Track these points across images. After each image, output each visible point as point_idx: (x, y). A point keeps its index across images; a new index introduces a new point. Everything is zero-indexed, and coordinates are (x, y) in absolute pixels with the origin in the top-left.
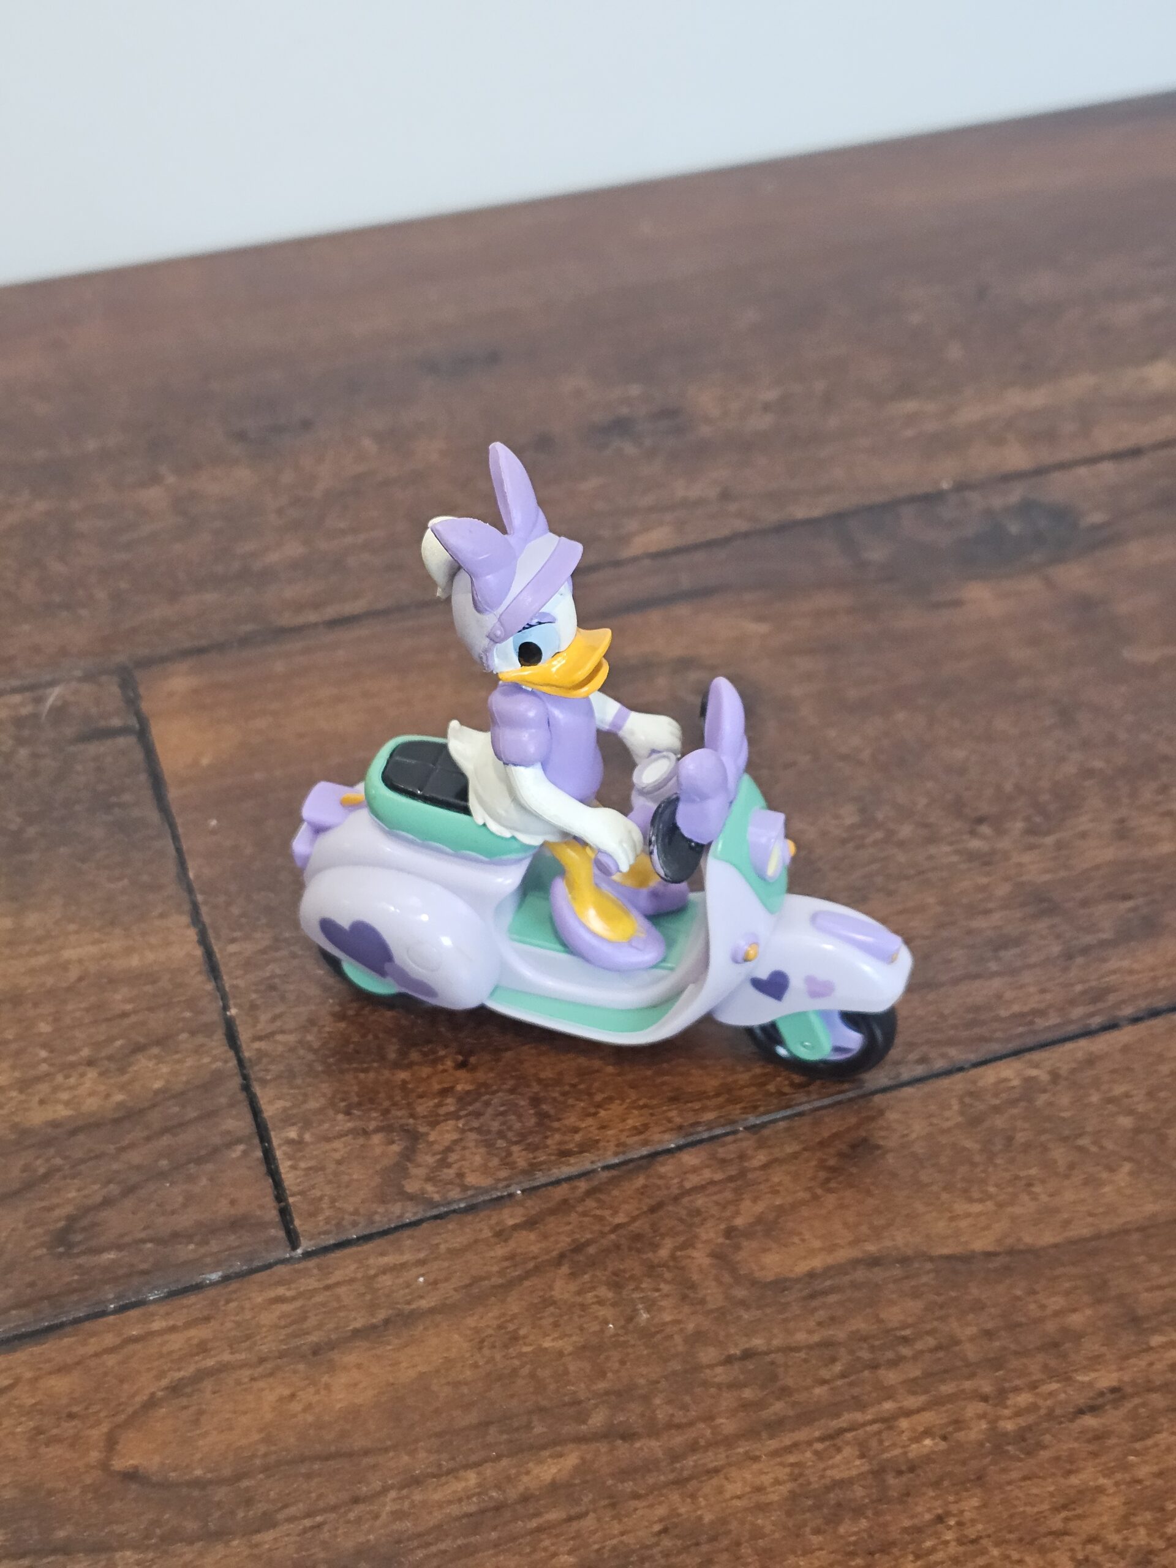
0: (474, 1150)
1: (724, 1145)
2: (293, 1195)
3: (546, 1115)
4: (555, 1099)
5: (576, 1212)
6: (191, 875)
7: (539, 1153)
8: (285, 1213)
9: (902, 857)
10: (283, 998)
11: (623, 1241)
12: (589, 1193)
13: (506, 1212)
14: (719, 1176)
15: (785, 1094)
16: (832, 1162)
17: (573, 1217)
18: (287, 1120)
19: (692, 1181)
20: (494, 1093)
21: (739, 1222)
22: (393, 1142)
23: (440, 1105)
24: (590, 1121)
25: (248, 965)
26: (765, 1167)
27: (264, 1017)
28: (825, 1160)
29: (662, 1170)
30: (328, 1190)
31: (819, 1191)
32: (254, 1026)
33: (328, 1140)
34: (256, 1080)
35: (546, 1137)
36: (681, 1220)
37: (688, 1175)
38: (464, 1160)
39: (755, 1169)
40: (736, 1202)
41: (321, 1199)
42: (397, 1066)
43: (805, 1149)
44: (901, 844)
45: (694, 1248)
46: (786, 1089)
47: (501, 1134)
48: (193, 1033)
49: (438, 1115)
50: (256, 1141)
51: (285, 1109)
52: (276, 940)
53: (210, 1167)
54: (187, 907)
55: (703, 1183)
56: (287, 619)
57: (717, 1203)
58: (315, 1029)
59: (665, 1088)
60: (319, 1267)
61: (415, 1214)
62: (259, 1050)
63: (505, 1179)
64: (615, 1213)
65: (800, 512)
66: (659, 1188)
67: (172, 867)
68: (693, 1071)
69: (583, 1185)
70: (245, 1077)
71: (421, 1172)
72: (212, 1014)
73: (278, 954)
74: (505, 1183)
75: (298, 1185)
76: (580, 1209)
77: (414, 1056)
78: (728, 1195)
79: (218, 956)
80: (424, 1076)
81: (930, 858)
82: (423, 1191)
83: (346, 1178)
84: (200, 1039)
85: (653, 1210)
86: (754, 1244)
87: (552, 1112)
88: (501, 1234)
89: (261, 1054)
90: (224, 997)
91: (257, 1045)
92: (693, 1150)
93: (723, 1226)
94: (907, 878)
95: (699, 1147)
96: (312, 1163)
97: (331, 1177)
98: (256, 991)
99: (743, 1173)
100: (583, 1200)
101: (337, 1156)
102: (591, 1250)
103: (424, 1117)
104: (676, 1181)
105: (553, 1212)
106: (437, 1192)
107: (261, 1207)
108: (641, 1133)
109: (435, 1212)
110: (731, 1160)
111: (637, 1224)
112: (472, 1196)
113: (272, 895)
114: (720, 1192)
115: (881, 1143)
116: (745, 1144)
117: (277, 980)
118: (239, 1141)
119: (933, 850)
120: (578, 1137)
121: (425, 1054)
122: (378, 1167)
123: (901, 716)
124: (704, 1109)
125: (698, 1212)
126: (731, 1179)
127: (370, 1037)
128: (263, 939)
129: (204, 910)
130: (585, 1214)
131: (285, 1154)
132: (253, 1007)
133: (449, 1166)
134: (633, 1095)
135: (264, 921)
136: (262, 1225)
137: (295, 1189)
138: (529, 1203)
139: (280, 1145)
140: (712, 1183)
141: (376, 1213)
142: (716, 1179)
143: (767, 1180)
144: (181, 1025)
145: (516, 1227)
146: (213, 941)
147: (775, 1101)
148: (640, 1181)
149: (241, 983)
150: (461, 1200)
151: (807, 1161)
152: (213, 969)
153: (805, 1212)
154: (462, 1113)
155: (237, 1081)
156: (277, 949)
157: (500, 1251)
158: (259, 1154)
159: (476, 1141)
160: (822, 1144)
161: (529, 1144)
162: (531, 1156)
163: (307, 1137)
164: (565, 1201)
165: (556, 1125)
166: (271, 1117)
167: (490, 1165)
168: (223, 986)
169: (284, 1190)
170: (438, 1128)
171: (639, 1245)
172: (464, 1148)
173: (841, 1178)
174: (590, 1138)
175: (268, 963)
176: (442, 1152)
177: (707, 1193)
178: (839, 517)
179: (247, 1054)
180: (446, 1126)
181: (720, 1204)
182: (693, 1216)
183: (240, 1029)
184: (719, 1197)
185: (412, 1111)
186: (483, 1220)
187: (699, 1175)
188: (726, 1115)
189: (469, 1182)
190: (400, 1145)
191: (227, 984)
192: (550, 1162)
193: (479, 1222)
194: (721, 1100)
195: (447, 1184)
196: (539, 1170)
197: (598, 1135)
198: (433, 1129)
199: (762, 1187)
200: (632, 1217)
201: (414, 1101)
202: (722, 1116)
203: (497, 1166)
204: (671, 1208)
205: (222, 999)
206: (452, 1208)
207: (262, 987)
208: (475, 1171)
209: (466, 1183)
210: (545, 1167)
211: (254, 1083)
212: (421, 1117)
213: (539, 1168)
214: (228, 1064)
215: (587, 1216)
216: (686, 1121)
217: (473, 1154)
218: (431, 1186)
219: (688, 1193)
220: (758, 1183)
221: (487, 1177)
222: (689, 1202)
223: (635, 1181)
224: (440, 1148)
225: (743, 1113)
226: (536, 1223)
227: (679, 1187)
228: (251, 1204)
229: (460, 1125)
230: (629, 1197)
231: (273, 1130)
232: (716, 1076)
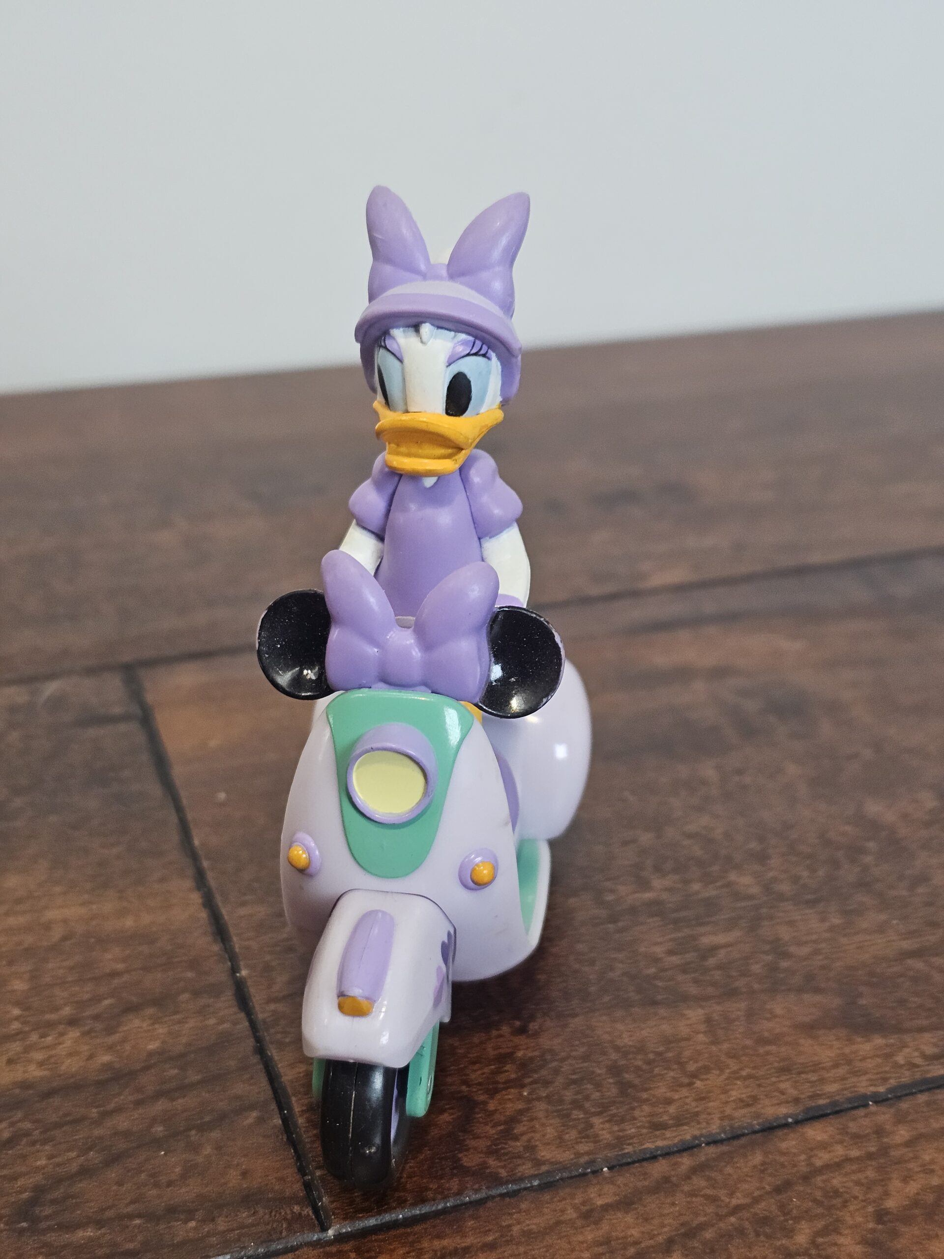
0: (544, 1121)
1: (854, 1119)
2: (319, 1168)
3: (630, 1085)
4: (638, 1068)
5: (682, 1191)
6: (196, 842)
7: (625, 1126)
8: (310, 1188)
11: (747, 1224)
12: (695, 1170)
13: (592, 1192)
14: (855, 1153)
15: (917, 1066)
17: (680, 1198)
19: (822, 1158)
20: (563, 1060)
21: (890, 1204)
22: (443, 1111)
23: (498, 1071)
24: (684, 1092)
25: (261, 927)
26: (909, 1144)
27: (280, 980)
29: (784, 1145)
32: (269, 986)
34: (272, 1043)
35: (633, 1109)
36: (815, 1201)
37: (815, 1152)
38: (534, 1132)
39: (899, 1146)
45: (840, 1234)
46: (918, 1061)
47: (577, 1105)
48: (196, 994)
49: (497, 1083)
50: (273, 1106)
53: (216, 1134)
54: (190, 872)
55: (837, 1160)
57: (858, 1183)
59: (771, 1058)
60: (357, 1250)
61: (477, 1191)
62: (274, 1012)
63: (588, 1153)
64: (731, 1195)
66: (783, 1166)
67: (174, 836)
68: (802, 1041)
69: (685, 1161)
70: (258, 1040)
71: (482, 1144)
72: (219, 973)
74: (587, 1159)
76: (686, 1188)
78: (871, 1174)
79: (226, 917)
82: (484, 1166)
84: (204, 1001)
85: (778, 1190)
86: (916, 1231)
87: (637, 1081)
88: (590, 1216)
89: (277, 1017)
90: (233, 958)
91: (272, 1006)
92: (817, 1124)
93: (870, 1209)
95: (823, 1121)
98: (270, 953)
99: (884, 1150)
100: (689, 1178)
102: (709, 1234)
103: (480, 1084)
104: (803, 1157)
105: (655, 1190)
106: (504, 1167)
107: (281, 1179)
108: (748, 1105)
109: (503, 1190)
110: (868, 1135)
111: (763, 1205)
112: (548, 1172)
114: (860, 1171)
116: (880, 1118)
118: (252, 1107)
120: (672, 1109)
124: (822, 1081)
125: (836, 1193)
126: (870, 1156)
129: (210, 876)
130: (693, 1194)
131: (309, 1121)
132: (267, 968)
133: (516, 1138)
134: (733, 1065)
136: (284, 1201)
138: (620, 1181)
139: (303, 1112)
140: (848, 1160)
141: (427, 1189)
142: (852, 1156)
143: (916, 1158)
144: (182, 984)
145: (606, 1208)
146: (220, 904)
147: (907, 1073)
148: (758, 1158)
149: (254, 945)
150: (534, 1176)
152: (220, 931)
154: (527, 1080)
155: (251, 1042)
157: (590, 1235)
158: (278, 1121)
159: (547, 1111)
161: (614, 1116)
162: (616, 1128)
164: (666, 1179)
165: (645, 1095)
166: (291, 1082)
167: (567, 1137)
168: (232, 947)
169: (309, 1162)
170: (498, 1096)
171: (768, 1230)
172: (532, 1120)
174: (687, 1110)
176: (505, 1123)
177: (844, 1171)
178: (856, 565)
179: (261, 1016)
180: (508, 1094)
181: (862, 1185)
182: (831, 1197)
183: (252, 990)
184: (860, 1176)
185: (465, 1078)
186: (564, 1199)
187: (830, 1152)
188: (851, 1087)
189: (543, 1156)
190: (452, 1114)
191: (237, 946)
192: (641, 1135)
193: (560, 1201)
194: (841, 1071)
195: (513, 1158)
196: (629, 1144)
197: (697, 1107)
198: (492, 1098)
199: (911, 1165)
200: (754, 1198)
201: (465, 1067)
202: (846, 1089)
203: (576, 1138)
204: (801, 1188)
205: (230, 961)
206: (523, 1186)
207: (278, 949)
208: (548, 1144)
209: (539, 1157)
210: (635, 1140)
211: (270, 1046)
212: (476, 1084)
213: (628, 1142)
214: (238, 1027)
215: (696, 1196)
216: (803, 1093)
217: (543, 1125)
218: (494, 1160)
219: (819, 1171)
220: (906, 1161)
221: (564, 1151)
222: (824, 1181)
223: (750, 1158)
224: (503, 1118)
225: (871, 1085)
226: (633, 1203)
227: (808, 1165)
228: (268, 1176)
229: (525, 1094)
230: (747, 1176)
231: (294, 1095)
232: (831, 1047)
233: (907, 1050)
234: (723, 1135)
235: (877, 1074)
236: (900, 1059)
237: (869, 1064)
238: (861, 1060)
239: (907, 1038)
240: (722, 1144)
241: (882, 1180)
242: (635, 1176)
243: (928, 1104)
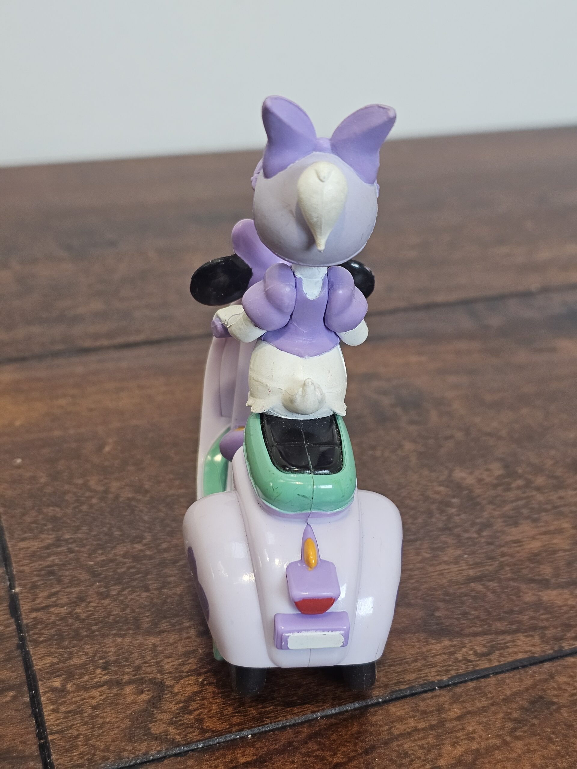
0: (211, 700)
1: (424, 700)
2: (52, 734)
5: (300, 753)
8: (44, 748)
9: (540, 497)
10: (59, 581)
12: (310, 737)
13: (239, 752)
14: (422, 725)
15: (471, 661)
16: (515, 715)
17: (298, 757)
18: (53, 672)
19: (399, 728)
21: (442, 763)
22: (142, 692)
23: (184, 663)
25: (33, 556)
26: (458, 718)
27: (42, 595)
28: (511, 713)
29: (373, 719)
30: (83, 729)
31: (508, 739)
32: (34, 600)
33: (86, 689)
34: (30, 641)
36: (391, 760)
37: (395, 724)
38: (203, 708)
39: (452, 719)
40: (439, 746)
41: (77, 737)
42: (148, 633)
43: (492, 704)
44: (538, 489)
46: (472, 658)
49: (183, 672)
50: (25, 689)
51: (52, 664)
52: (58, 539)
55: (409, 730)
56: (88, 344)
57: (422, 747)
58: (83, 604)
61: (159, 752)
62: (35, 619)
63: (238, 724)
64: (334, 754)
65: (440, 298)
66: (371, 734)
69: (306, 731)
70: (22, 639)
71: (166, 717)
73: (59, 549)
74: (237, 728)
75: (57, 725)
76: (303, 750)
77: (164, 625)
78: (431, 740)
79: (10, 549)
80: (171, 641)
81: (561, 498)
82: (166, 733)
83: (101, 721)
85: (366, 752)
89: (37, 622)
90: (11, 579)
91: (34, 615)
92: (398, 704)
93: (428, 766)
94: (546, 510)
95: (402, 701)
96: (73, 707)
97: (86, 719)
98: (37, 576)
99: (442, 723)
100: (306, 743)
101: (94, 702)
103: (170, 673)
104: (386, 728)
105: (281, 752)
106: (179, 734)
107: (23, 743)
109: (177, 751)
110: (431, 712)
112: (209, 738)
113: (58, 509)
114: (424, 738)
115: (555, 700)
116: (442, 699)
117: (56, 568)
118: (10, 688)
119: (562, 493)
120: (300, 692)
121: (173, 625)
122: (128, 712)
123: (525, 411)
124: (405, 671)
125: (406, 754)
126: (432, 727)
127: (128, 611)
128: (49, 538)
130: (307, 755)
131: (49, 699)
132: (34, 586)
133: (190, 713)
135: (50, 526)
136: (23, 758)
137: (55, 729)
138: (259, 745)
139: (45, 692)
140: (416, 730)
141: (124, 750)
142: (420, 727)
143: (463, 729)
145: (246, 765)
146: (7, 539)
147: (464, 667)
148: (354, 728)
149: (27, 569)
150: (199, 741)
151: (495, 713)
153: (498, 755)
154: (202, 670)
155: (16, 641)
156: (59, 546)
158: (27, 699)
159: (214, 692)
160: (507, 700)
163: (69, 686)
164: (290, 744)
166: (40, 670)
167: (225, 712)
168: (12, 571)
169: (45, 730)
170: (182, 682)
172: (203, 699)
173: (525, 728)
175: (49, 555)
176: (185, 701)
177: (412, 738)
178: (465, 303)
179: (25, 622)
180: (189, 680)
181: (424, 748)
182: (402, 758)
183: (21, 602)
184: (424, 742)
185: (160, 668)
186: (218, 758)
187: (405, 724)
188: (424, 677)
189: (207, 726)
190: (149, 695)
191: (15, 570)
192: (277, 711)
193: (215, 760)
194: (419, 664)
195: (187, 727)
196: (268, 718)
197: (317, 690)
198: (177, 683)
199: (459, 734)
200: (349, 758)
201: (161, 660)
202: (420, 678)
203: (232, 713)
204: (382, 751)
205: (10, 580)
206: (191, 748)
207: (43, 572)
208: (212, 717)
209: (205, 727)
210: (272, 715)
211: (29, 643)
212: (168, 673)
213: (267, 716)
214: (8, 629)
215: (310, 756)
216: (390, 681)
217: (211, 703)
218: (174, 729)
219: (397, 738)
220: (456, 731)
221: (223, 723)
222: (398, 746)
223: (350, 728)
224: (183, 698)
225: (438, 675)
226: (265, 761)
227: (388, 734)
228: (14, 740)
229: (200, 680)
230: (346, 741)
231: (41, 680)
232: (413, 646)
233: (464, 650)
234: (333, 711)
235: (443, 666)
236: (459, 656)
237: (439, 659)
238: (432, 657)
239: (466, 640)
240: (332, 718)
241: (439, 745)
242: (269, 741)
243: (475, 689)
